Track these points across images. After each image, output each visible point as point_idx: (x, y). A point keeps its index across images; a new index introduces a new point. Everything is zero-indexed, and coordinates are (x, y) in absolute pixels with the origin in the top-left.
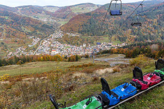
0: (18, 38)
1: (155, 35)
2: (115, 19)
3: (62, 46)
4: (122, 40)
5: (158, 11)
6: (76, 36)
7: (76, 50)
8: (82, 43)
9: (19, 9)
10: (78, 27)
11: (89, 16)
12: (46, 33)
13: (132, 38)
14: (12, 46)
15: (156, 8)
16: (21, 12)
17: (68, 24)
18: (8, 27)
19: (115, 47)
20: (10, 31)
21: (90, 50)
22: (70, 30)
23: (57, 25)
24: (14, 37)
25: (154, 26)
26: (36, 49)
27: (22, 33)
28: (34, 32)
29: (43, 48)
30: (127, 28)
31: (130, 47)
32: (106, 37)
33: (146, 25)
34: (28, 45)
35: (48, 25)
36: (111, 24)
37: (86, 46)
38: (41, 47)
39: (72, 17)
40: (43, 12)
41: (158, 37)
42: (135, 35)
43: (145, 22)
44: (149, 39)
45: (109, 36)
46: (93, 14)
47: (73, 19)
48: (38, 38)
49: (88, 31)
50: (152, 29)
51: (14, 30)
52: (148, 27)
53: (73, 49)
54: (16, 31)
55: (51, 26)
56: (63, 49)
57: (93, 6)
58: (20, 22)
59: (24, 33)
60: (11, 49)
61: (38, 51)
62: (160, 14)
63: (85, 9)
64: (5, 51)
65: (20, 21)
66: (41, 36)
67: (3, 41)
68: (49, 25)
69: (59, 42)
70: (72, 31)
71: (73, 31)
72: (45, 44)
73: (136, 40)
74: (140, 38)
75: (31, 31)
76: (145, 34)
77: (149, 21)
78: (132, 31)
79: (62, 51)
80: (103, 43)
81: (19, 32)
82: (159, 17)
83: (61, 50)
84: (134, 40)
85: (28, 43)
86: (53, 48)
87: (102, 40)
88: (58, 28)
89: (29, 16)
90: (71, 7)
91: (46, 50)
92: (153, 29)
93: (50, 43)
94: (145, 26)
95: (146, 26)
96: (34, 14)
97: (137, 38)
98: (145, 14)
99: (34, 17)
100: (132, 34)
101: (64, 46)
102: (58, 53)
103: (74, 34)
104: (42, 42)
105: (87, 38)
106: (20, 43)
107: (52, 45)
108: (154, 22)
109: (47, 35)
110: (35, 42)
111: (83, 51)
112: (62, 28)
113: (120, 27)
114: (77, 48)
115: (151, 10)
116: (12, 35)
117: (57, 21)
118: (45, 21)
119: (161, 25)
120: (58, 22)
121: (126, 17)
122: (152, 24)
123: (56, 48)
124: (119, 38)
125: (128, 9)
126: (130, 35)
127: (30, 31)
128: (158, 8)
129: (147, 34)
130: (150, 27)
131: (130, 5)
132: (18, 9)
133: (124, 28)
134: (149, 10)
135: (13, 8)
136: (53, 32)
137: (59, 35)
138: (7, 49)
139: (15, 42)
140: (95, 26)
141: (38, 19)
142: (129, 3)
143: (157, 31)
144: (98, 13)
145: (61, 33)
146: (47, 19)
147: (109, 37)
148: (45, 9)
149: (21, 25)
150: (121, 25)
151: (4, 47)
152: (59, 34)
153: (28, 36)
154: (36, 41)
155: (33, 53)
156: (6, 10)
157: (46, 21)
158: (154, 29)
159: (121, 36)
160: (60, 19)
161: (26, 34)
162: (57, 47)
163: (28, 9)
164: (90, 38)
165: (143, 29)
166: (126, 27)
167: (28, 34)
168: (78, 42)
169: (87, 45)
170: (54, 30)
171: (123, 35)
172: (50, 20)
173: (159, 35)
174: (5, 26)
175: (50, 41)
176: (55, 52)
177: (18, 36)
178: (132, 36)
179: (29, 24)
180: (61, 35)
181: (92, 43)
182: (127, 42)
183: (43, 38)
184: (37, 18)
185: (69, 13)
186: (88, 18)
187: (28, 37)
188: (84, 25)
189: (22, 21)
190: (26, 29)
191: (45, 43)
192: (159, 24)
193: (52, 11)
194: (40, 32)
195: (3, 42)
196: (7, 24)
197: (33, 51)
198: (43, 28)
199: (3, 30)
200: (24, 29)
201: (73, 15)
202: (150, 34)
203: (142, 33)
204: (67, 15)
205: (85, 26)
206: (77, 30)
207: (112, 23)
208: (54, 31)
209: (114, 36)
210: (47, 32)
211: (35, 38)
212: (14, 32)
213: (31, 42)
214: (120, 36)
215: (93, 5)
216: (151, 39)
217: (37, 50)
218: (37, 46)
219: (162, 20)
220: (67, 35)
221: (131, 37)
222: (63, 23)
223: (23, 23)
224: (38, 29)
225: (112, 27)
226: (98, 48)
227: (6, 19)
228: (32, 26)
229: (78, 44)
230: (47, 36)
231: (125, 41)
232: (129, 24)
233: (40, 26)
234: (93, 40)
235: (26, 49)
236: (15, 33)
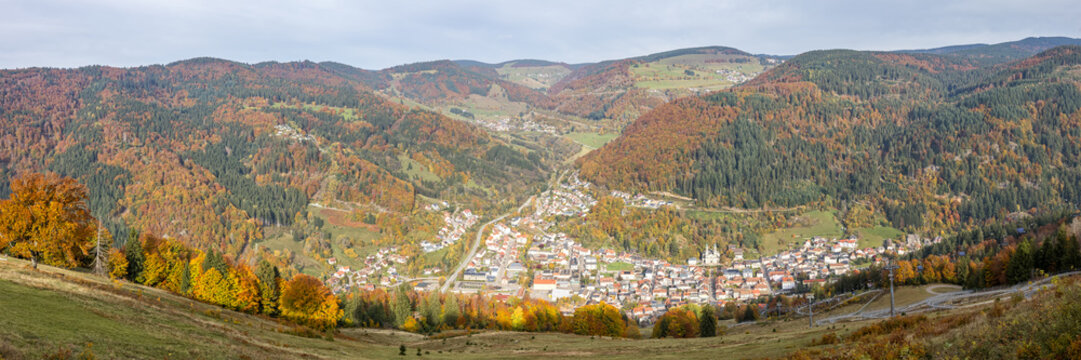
0: (382, 206)
1: (1036, 187)
2: (855, 119)
3: (589, 261)
4: (903, 219)
5: (1026, 87)
6: (661, 209)
7: (665, 282)
8: (699, 242)
9: (394, 76)
10: (675, 163)
11: (728, 107)
12: (506, 190)
13: (947, 208)
14: (352, 240)
15: (1017, 78)
16: (402, 91)
17: (618, 147)
18: (348, 155)
19: (874, 259)
20: (354, 172)
21: (745, 281)
22: (633, 178)
23: (563, 151)
24: (366, 198)
25: (1026, 147)
26: (456, 263)
27: (401, 185)
28: (450, 182)
29: (488, 262)
30: (920, 163)
31: (953, 247)
32: (823, 208)
33: (995, 146)
34: (420, 240)
35: (516, 148)
36: (839, 145)
37: (721, 261)
38: (479, 255)
39: (636, 115)
40: (496, 88)
41: (1049, 194)
42: (957, 195)
43: (991, 134)
44: (1019, 207)
45: (839, 207)
46: (746, 99)
47: (645, 121)
48: (468, 214)
49: (728, 183)
50: (1022, 160)
51: (371, 167)
52: (1005, 152)
53: (649, 276)
54: (379, 172)
55: (531, 156)
56: (594, 273)
57: (737, 61)
58: (396, 133)
59: (410, 185)
60: (346, 251)
61: (466, 277)
62: (1037, 99)
63: (702, 74)
64: (323, 256)
65: (395, 128)
66: (483, 203)
67: (323, 211)
68: (522, 148)
69: (573, 236)
70: (642, 179)
71: (646, 181)
72: (500, 243)
73: (966, 215)
74: (981, 204)
75: (439, 175)
76: (1000, 186)
77: (1002, 127)
78: (944, 175)
79: (591, 288)
80: (808, 244)
81: (389, 177)
82: (1035, 110)
83: (584, 282)
84: (957, 216)
85: (422, 234)
86: (539, 267)
87: (803, 225)
88: (564, 168)
89: (435, 109)
90: (631, 67)
91: (506, 277)
92: (1026, 163)
93: (524, 241)
94: (992, 152)
95: (998, 150)
96: (452, 98)
97: (970, 207)
98: (982, 101)
99: (453, 111)
100: (946, 190)
101: (601, 262)
102: (566, 294)
103: (656, 197)
104: (486, 234)
105: (722, 219)
106: (389, 229)
107: (534, 252)
108: (1024, 131)
109: (513, 201)
110: (451, 229)
111: (709, 289)
112: (590, 167)
113: (883, 156)
114: (669, 272)
115: (1001, 83)
116: (361, 188)
117: (558, 130)
118: (500, 128)
119: (1050, 142)
120: (568, 137)
121: (905, 110)
122: (1016, 141)
123: (554, 269)
124: (889, 213)
125: (907, 76)
126: (937, 196)
127: (432, 177)
128: (1024, 77)
129: (1008, 182)
130: (1012, 153)
131: (912, 61)
132: (392, 78)
133: (905, 160)
134: (995, 84)
135: (374, 72)
136: (540, 185)
137: (570, 201)
138: (332, 252)
139: (365, 221)
140: (762, 157)
141: (471, 121)
142: (906, 53)
143: (1040, 170)
144: (773, 96)
145: (581, 189)
146: (511, 121)
147: (835, 210)
148: (504, 76)
149: (400, 145)
150: (886, 149)
151: (322, 240)
152: (571, 199)
153: (425, 198)
154: (456, 226)
155: (442, 283)
156: (350, 83)
157: (505, 132)
158: (1029, 162)
159: (897, 202)
160: (577, 122)
161: (417, 191)
162: (564, 262)
163: (430, 75)
164: (738, 216)
165: (987, 162)
166: (913, 156)
167: (424, 188)
168: (679, 238)
169: (726, 254)
170: (545, 174)
171: (902, 197)
172: (526, 125)
173: (1053, 185)
174: (339, 149)
175: (522, 230)
176: (552, 287)
177: (383, 196)
178: (945, 197)
179: (434, 145)
180: (583, 200)
181: (751, 243)
182: (927, 229)
183: (488, 213)
184: (465, 115)
185: (621, 91)
186: (723, 120)
187: (423, 203)
188: (702, 151)
189: (404, 126)
190: (417, 166)
191: (497, 237)
192: (1044, 141)
193: (536, 85)
194: (477, 182)
195: (322, 218)
196: (344, 140)
197: (441, 274)
198: (495, 164)
199: (329, 164)
200: (410, 167)
201: (643, 102)
202: (1017, 184)
203: (986, 180)
204: (613, 101)
205: (710, 154)
206: (667, 175)
207: (846, 142)
208: (543, 180)
209: (863, 204)
210: (509, 187)
211: (451, 211)
212: (368, 175)
213: (434, 227)
214: (890, 202)
215: (741, 57)
216: (1025, 206)
217: (458, 270)
218: (462, 250)
219: (1049, 123)
220: (616, 204)
221: (941, 203)
222: (588, 140)
223: (407, 136)
224: (470, 166)
225: (849, 158)
226: (790, 270)
227: (346, 119)
228: (444, 152)
229: (673, 250)
230: (509, 206)
231: (919, 225)
232: (923, 144)
233: (478, 155)
234: (757, 226)
235: (408, 263)
236: (374, 182)
